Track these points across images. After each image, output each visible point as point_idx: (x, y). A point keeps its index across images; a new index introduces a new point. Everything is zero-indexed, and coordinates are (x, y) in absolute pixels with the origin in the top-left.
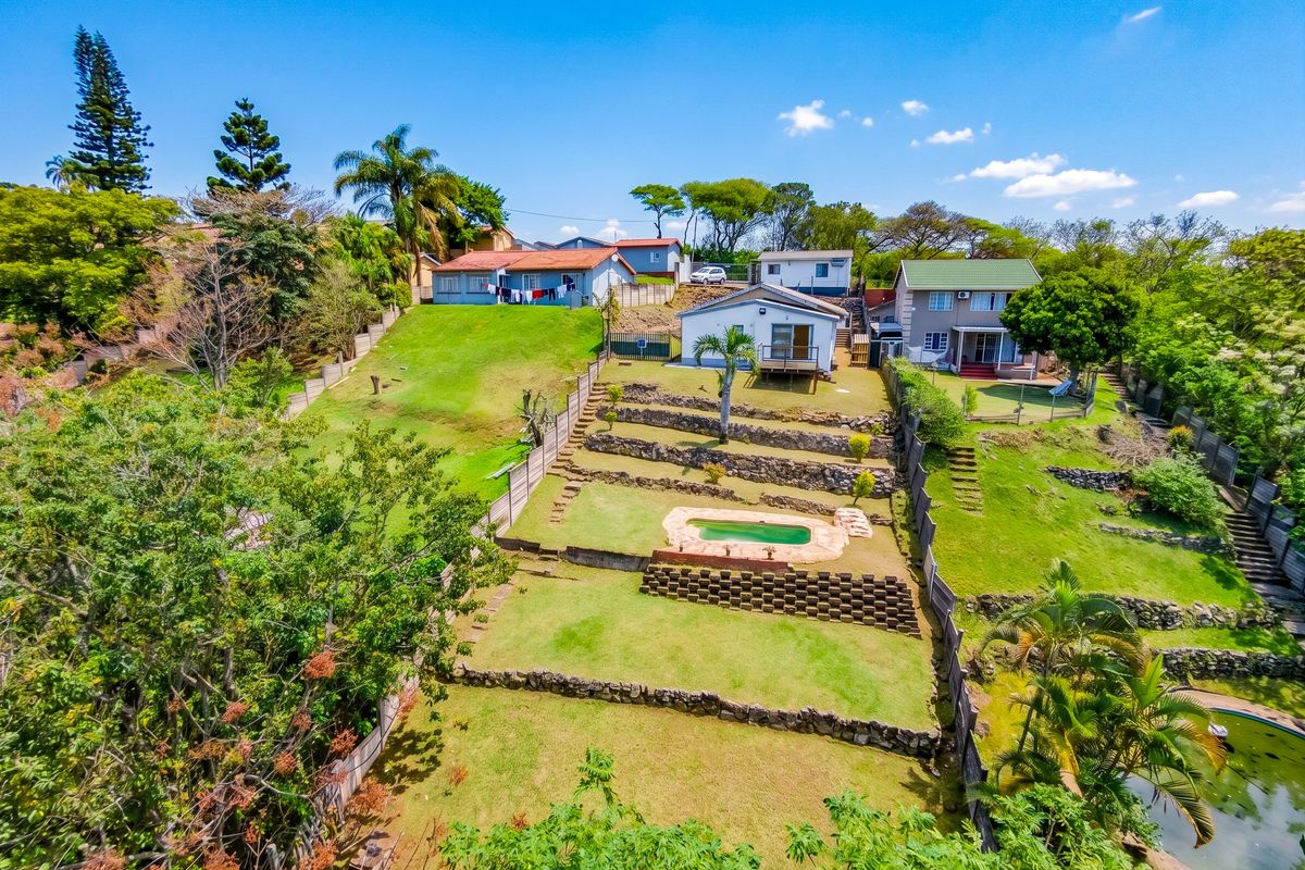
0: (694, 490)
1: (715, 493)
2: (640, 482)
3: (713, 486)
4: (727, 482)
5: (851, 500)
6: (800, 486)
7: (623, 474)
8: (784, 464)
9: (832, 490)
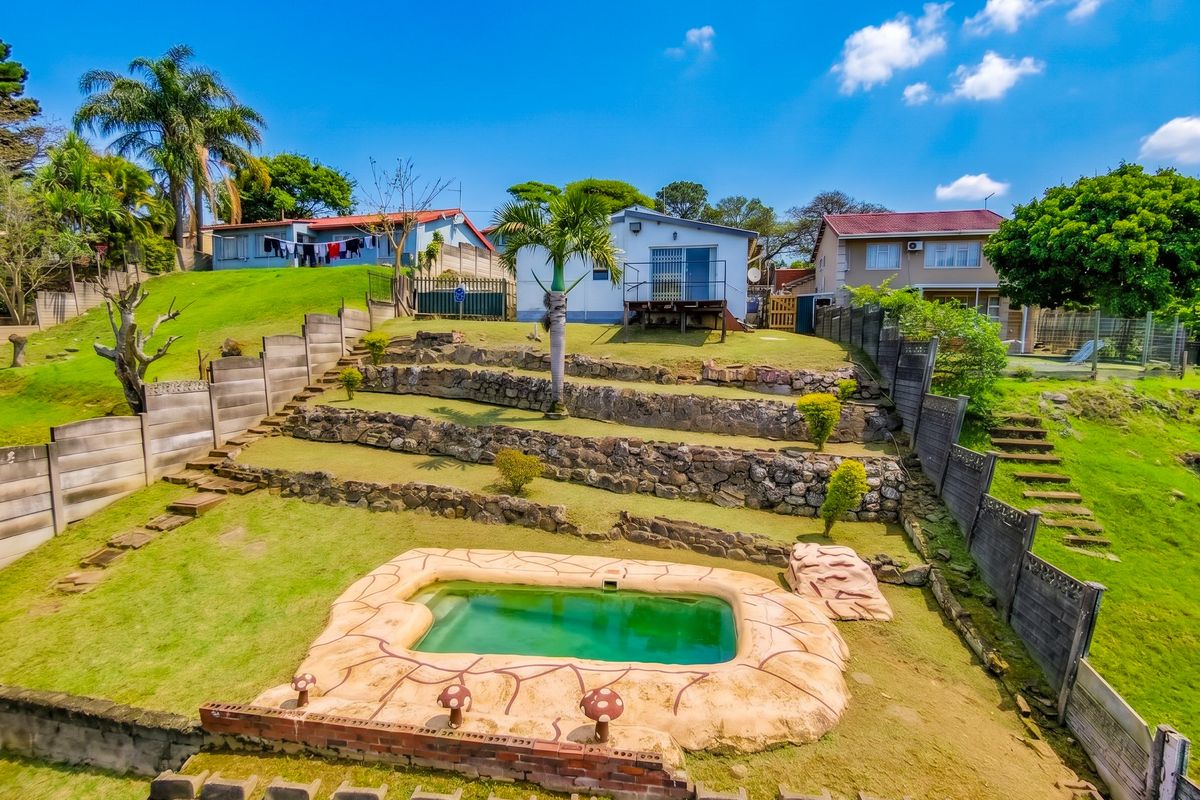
0: (467, 507)
1: (513, 516)
2: (353, 493)
3: (515, 501)
4: (546, 492)
5: (818, 526)
6: (702, 497)
7: (319, 477)
8: (669, 454)
9: (769, 506)
